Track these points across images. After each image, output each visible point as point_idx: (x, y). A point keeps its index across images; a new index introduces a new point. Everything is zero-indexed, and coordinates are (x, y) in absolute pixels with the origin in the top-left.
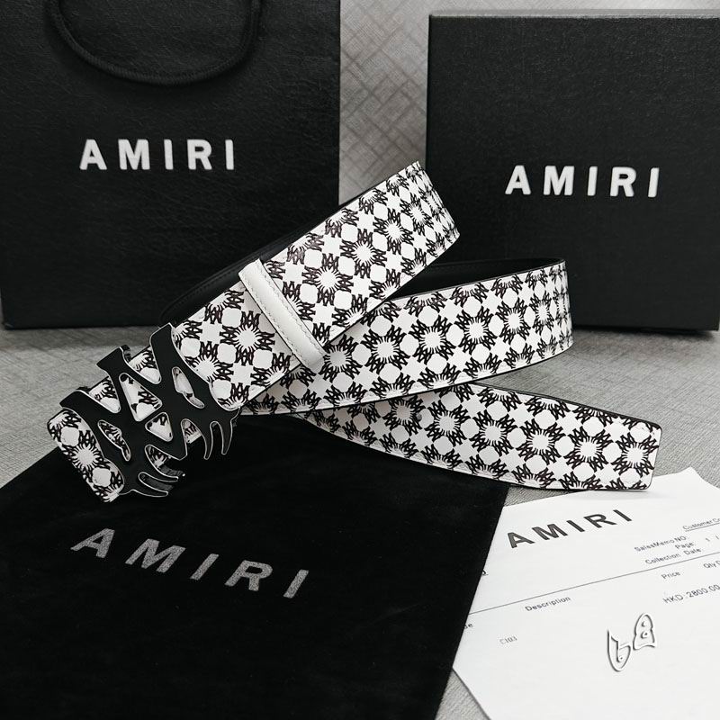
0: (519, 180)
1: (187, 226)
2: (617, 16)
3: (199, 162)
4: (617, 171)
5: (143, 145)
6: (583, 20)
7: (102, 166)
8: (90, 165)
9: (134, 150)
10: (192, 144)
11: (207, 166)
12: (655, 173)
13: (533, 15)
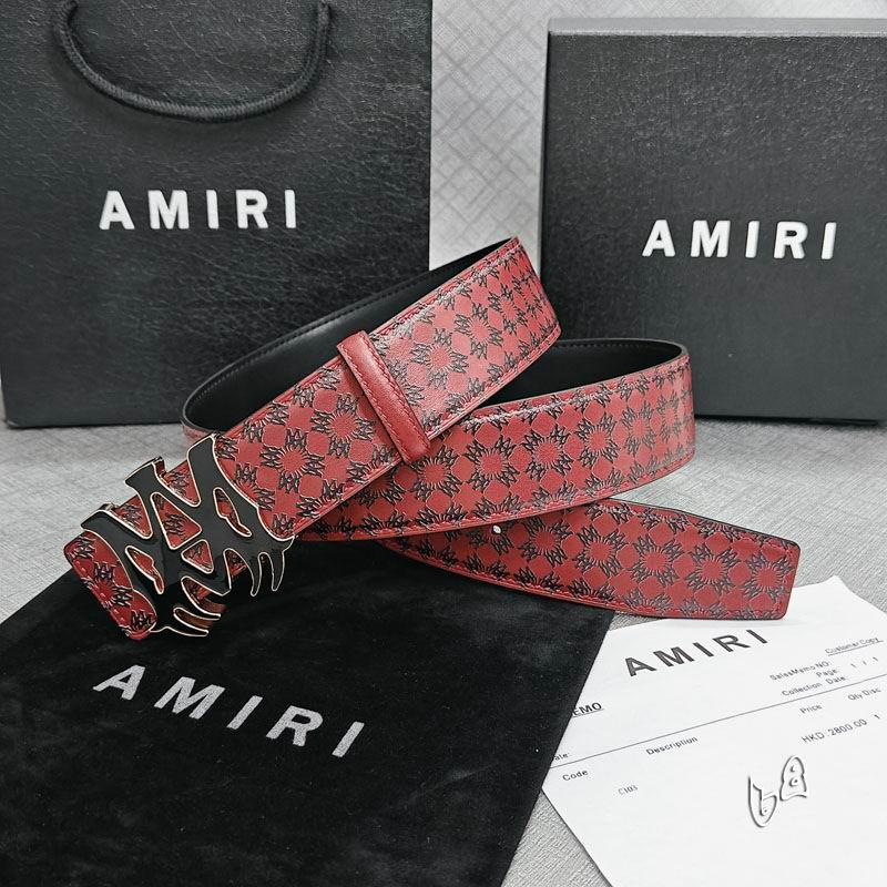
1: (236, 299)
2: (787, 33)
3: (251, 219)
5: (180, 198)
9: (168, 204)
12: (830, 229)
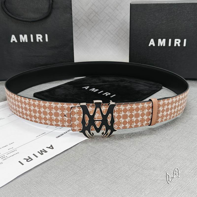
0: (152, 42)
4: (176, 40)
6: (167, 4)
7: (16, 41)
8: (13, 41)
10: (37, 35)
11: (41, 41)
13: (155, 3)
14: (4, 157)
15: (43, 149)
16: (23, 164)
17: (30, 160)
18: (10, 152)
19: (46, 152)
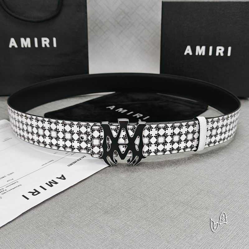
8: (12, 46)
14: (3, 190)
15: (52, 180)
16: (28, 199)
17: (37, 193)
18: (10, 184)
19: (56, 183)
